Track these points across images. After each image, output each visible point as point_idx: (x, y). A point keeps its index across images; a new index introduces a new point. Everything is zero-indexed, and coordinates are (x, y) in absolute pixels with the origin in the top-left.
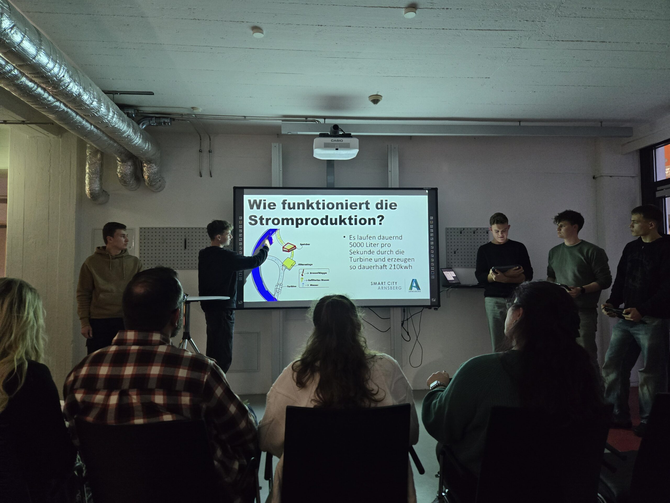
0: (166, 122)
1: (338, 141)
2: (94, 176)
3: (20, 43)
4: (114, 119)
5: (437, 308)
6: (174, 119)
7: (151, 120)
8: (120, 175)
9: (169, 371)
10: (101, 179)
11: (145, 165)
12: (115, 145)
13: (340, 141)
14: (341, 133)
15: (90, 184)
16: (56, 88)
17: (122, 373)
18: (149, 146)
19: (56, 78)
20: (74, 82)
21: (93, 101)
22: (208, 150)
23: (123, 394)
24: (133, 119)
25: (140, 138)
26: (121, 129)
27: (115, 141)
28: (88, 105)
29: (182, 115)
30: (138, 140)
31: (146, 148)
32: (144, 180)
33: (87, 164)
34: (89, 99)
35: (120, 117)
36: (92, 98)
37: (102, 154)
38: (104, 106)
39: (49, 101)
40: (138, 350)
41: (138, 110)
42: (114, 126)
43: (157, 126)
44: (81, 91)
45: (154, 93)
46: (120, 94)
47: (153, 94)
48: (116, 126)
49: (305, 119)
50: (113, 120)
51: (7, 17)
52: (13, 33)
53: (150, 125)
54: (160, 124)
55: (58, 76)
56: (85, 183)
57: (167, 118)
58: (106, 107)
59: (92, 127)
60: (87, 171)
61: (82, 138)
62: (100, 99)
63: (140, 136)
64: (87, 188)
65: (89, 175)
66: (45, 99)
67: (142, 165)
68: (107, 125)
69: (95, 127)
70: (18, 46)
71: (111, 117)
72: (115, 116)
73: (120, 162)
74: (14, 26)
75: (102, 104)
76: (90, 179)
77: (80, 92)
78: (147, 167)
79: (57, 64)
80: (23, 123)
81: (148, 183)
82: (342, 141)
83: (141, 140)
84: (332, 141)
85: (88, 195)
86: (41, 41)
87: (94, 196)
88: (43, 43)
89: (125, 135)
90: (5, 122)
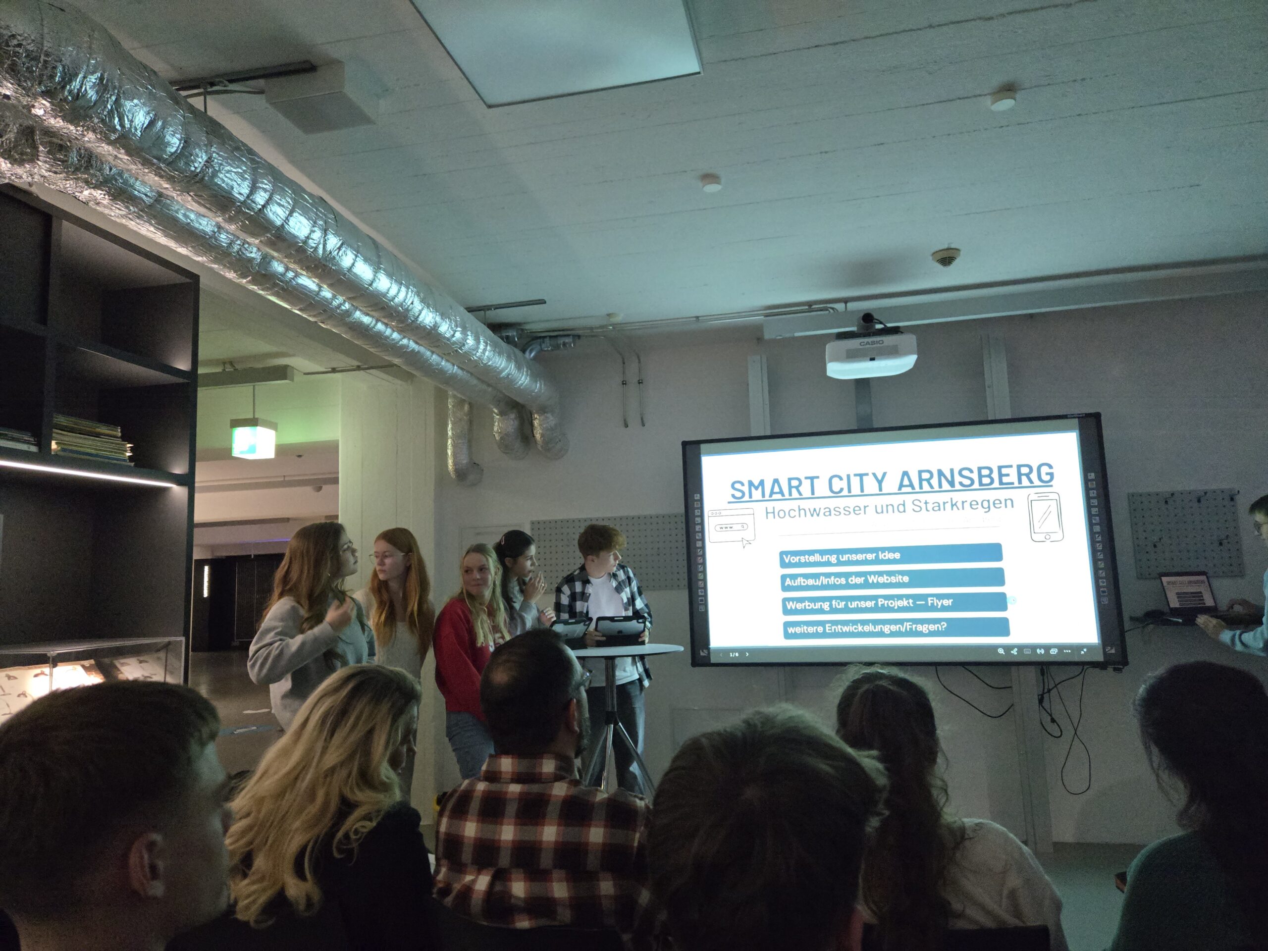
0: (567, 343)
1: (873, 343)
2: (460, 441)
3: (351, 268)
4: (487, 353)
5: (1122, 667)
6: (579, 337)
7: (544, 342)
8: (499, 436)
10: (470, 447)
11: (536, 416)
12: (490, 389)
13: (878, 342)
14: (879, 326)
15: (455, 454)
16: (402, 322)
17: (497, 837)
18: (541, 385)
19: (402, 308)
20: (428, 308)
21: (455, 332)
22: (636, 380)
23: (500, 876)
24: (515, 345)
25: (527, 375)
26: (497, 366)
27: (489, 385)
28: (448, 339)
29: (591, 328)
30: (523, 379)
31: (536, 390)
32: (536, 441)
33: (450, 422)
34: (450, 329)
35: (496, 347)
36: (453, 326)
37: (471, 405)
38: (471, 336)
39: (393, 340)
41: (522, 330)
42: (487, 363)
43: (552, 350)
44: (438, 319)
45: (546, 300)
46: (494, 309)
47: (545, 302)
48: (490, 363)
49: (807, 307)
50: (484, 354)
51: (333, 234)
52: (342, 255)
53: (542, 350)
54: (557, 347)
55: (404, 304)
56: (447, 454)
57: (568, 335)
58: (475, 337)
59: (455, 367)
60: (450, 433)
61: (440, 386)
62: (466, 326)
63: (527, 372)
64: (450, 462)
65: (453, 440)
66: (387, 337)
67: (532, 417)
68: (476, 364)
69: (460, 367)
70: (348, 271)
71: (481, 351)
72: (489, 348)
73: (497, 415)
74: (342, 244)
75: (469, 333)
76: (454, 446)
77: (436, 322)
78: (539, 420)
79: (402, 287)
80: (359, 368)
81: (542, 447)
82: (881, 342)
83: (528, 378)
84: (862, 344)
85: (452, 473)
86: (379, 257)
87: (461, 474)
88: (382, 259)
89: (504, 374)
90: (334, 370)
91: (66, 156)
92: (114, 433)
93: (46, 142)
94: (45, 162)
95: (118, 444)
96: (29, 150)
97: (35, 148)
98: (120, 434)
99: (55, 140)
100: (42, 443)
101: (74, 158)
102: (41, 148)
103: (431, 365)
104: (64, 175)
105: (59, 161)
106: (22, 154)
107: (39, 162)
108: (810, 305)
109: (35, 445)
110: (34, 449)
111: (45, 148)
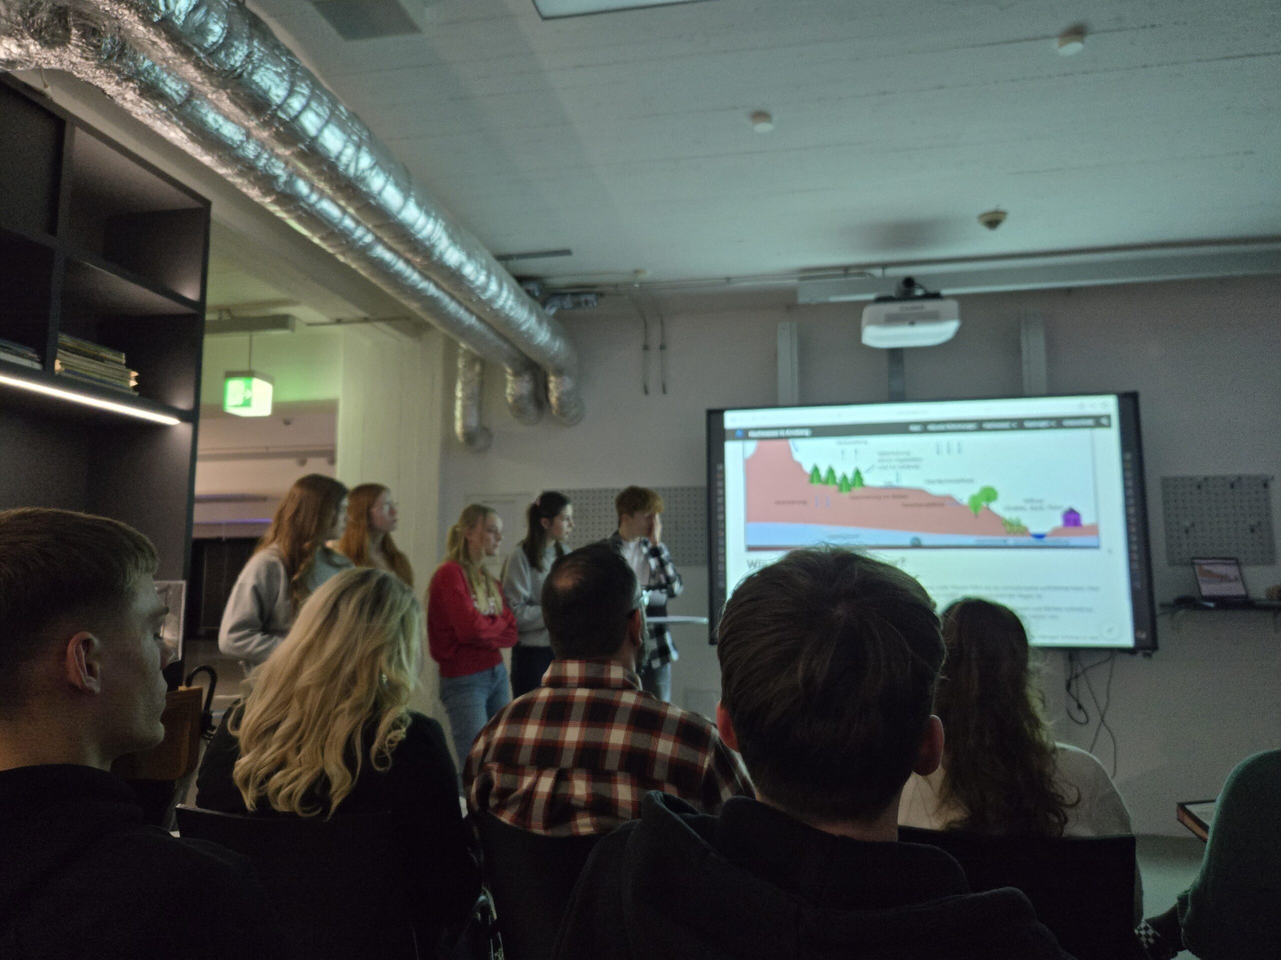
0: (589, 300)
1: (914, 308)
2: (470, 403)
3: (380, 192)
4: (509, 303)
5: (1151, 652)
6: (602, 295)
7: (566, 299)
8: (512, 398)
9: (642, 741)
10: (480, 408)
11: (552, 378)
12: (507, 345)
13: (919, 307)
14: (920, 292)
15: (464, 416)
16: (426, 260)
17: (560, 739)
18: (560, 344)
20: (455, 245)
21: (479, 275)
22: (658, 345)
23: (562, 777)
24: (536, 299)
25: (548, 331)
26: (519, 318)
27: (506, 340)
28: (472, 282)
29: (616, 287)
30: (543, 336)
31: (555, 349)
32: (551, 406)
33: (459, 382)
34: (474, 272)
35: (519, 298)
36: (478, 269)
37: (483, 364)
38: (495, 281)
39: (412, 282)
40: (589, 698)
41: (543, 284)
42: (508, 314)
43: (574, 308)
45: (573, 252)
47: (571, 254)
48: (511, 314)
49: (842, 272)
50: (506, 303)
51: (367, 152)
52: (373, 177)
53: (562, 307)
54: (578, 305)
55: (431, 238)
56: (456, 415)
57: (591, 293)
58: (498, 283)
59: (474, 318)
60: (459, 394)
61: (453, 337)
62: (490, 271)
63: (547, 328)
64: (458, 425)
65: (463, 401)
66: (406, 279)
67: (547, 379)
68: (497, 313)
69: (479, 318)
70: (377, 196)
71: (503, 299)
72: (511, 297)
73: (511, 376)
74: (374, 165)
75: (493, 278)
76: (464, 408)
77: (461, 262)
78: (555, 383)
79: (431, 219)
80: (366, 320)
81: (557, 412)
82: (922, 307)
83: (548, 335)
84: (902, 308)
85: (459, 436)
86: (410, 183)
87: (470, 437)
88: (412, 186)
89: (524, 328)
90: (339, 321)
91: (99, 41)
92: (119, 360)
93: (80, 24)
94: (77, 46)
95: (122, 371)
96: (60, 32)
97: (68, 30)
98: (124, 361)
99: (88, 22)
100: (46, 362)
101: (107, 44)
102: (74, 31)
103: (449, 313)
104: (96, 62)
105: (92, 46)
106: (53, 35)
107: (70, 46)
108: (846, 270)
109: (39, 362)
110: (37, 366)
111: (78, 31)
